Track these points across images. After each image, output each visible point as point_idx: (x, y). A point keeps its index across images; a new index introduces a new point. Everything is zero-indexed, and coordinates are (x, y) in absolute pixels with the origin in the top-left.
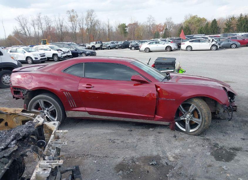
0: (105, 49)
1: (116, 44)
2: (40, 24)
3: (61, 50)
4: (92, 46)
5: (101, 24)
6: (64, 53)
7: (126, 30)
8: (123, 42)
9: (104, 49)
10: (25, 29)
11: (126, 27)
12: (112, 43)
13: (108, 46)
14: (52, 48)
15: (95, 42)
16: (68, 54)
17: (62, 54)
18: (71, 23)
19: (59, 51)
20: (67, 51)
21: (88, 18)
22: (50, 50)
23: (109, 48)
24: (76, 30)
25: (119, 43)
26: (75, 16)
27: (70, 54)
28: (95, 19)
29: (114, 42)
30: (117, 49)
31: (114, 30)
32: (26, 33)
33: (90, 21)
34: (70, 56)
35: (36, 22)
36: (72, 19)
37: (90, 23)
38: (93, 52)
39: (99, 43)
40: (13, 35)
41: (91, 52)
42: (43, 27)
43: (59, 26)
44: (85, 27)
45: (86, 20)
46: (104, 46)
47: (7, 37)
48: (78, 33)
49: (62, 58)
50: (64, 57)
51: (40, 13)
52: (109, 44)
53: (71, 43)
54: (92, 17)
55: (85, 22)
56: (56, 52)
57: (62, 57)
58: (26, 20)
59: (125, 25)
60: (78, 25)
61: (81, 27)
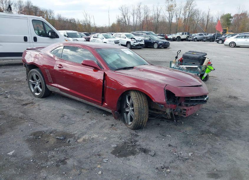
0: (192, 40)
1: (205, 36)
2: (139, 13)
3: (134, 39)
4: (178, 37)
5: (201, 14)
6: (137, 42)
7: (230, 21)
8: (213, 34)
9: (189, 41)
10: (126, 17)
11: (231, 17)
12: (200, 35)
13: (195, 37)
14: (127, 36)
15: (181, 33)
16: (141, 43)
17: (134, 42)
18: (167, 12)
19: (133, 39)
20: (141, 40)
21: (186, 7)
22: (125, 38)
23: (196, 40)
24: (172, 20)
25: (209, 35)
26: (174, 5)
27: (143, 43)
28: (195, 8)
29: (203, 34)
30: (205, 41)
31: (215, 21)
32: (125, 21)
33: (188, 11)
34: (143, 44)
35: (136, 12)
36: (170, 9)
37: (187, 13)
38: (166, 43)
39: (186, 34)
40: (116, 22)
41: (164, 42)
42: (141, 16)
43: (156, 15)
44: (182, 17)
45: (184, 9)
46: (190, 38)
47: (111, 25)
48: (174, 24)
49: (134, 47)
50: (136, 45)
51: (141, 3)
52: (196, 35)
53: (149, 32)
54: (191, 6)
55: (183, 12)
56: (129, 40)
57: (135, 45)
58: (128, 9)
59: (230, 15)
60: (174, 14)
61: (178, 17)
